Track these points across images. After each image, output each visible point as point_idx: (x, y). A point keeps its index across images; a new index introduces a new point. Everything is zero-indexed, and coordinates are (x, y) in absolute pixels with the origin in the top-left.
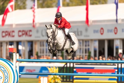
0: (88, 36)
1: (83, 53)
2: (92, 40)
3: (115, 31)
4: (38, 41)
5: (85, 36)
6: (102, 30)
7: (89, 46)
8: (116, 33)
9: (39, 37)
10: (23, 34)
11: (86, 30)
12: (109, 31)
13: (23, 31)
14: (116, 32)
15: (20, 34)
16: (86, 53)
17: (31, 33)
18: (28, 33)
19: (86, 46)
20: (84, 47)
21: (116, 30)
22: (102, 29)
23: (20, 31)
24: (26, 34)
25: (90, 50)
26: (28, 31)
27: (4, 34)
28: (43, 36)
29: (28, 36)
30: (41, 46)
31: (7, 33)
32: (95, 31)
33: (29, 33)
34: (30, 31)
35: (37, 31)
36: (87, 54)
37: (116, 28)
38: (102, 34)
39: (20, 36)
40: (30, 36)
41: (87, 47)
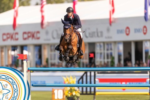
0: (111, 38)
1: (104, 58)
2: (115, 42)
3: (143, 30)
4: (48, 44)
5: (106, 38)
6: (128, 30)
7: (111, 49)
8: (145, 34)
9: (49, 40)
10: (29, 37)
11: (108, 30)
12: (137, 31)
13: (29, 33)
14: (145, 32)
15: (26, 36)
16: (108, 58)
17: (38, 35)
18: (35, 35)
19: (108, 50)
20: (106, 52)
21: (145, 29)
22: (128, 28)
23: (24, 33)
24: (33, 36)
25: (113, 55)
26: (34, 33)
27: (5, 37)
28: (54, 38)
29: (35, 39)
30: (51, 51)
31: (8, 36)
32: (119, 32)
33: (37, 35)
34: (38, 32)
35: (47, 33)
36: (110, 60)
37: (145, 27)
38: (128, 34)
39: (25, 39)
40: (38, 38)
41: (109, 52)
